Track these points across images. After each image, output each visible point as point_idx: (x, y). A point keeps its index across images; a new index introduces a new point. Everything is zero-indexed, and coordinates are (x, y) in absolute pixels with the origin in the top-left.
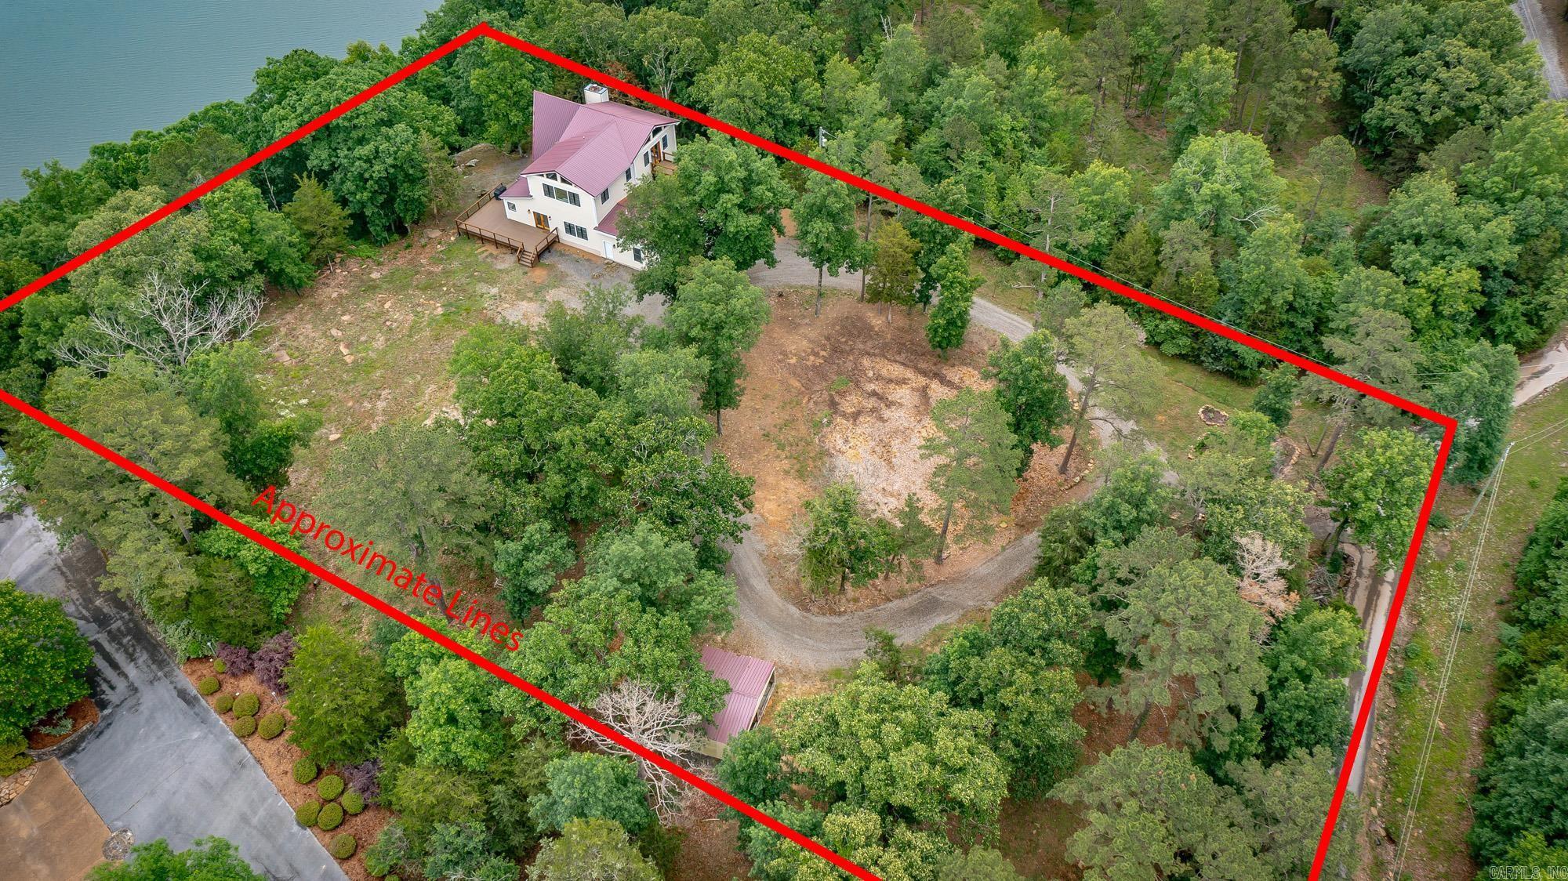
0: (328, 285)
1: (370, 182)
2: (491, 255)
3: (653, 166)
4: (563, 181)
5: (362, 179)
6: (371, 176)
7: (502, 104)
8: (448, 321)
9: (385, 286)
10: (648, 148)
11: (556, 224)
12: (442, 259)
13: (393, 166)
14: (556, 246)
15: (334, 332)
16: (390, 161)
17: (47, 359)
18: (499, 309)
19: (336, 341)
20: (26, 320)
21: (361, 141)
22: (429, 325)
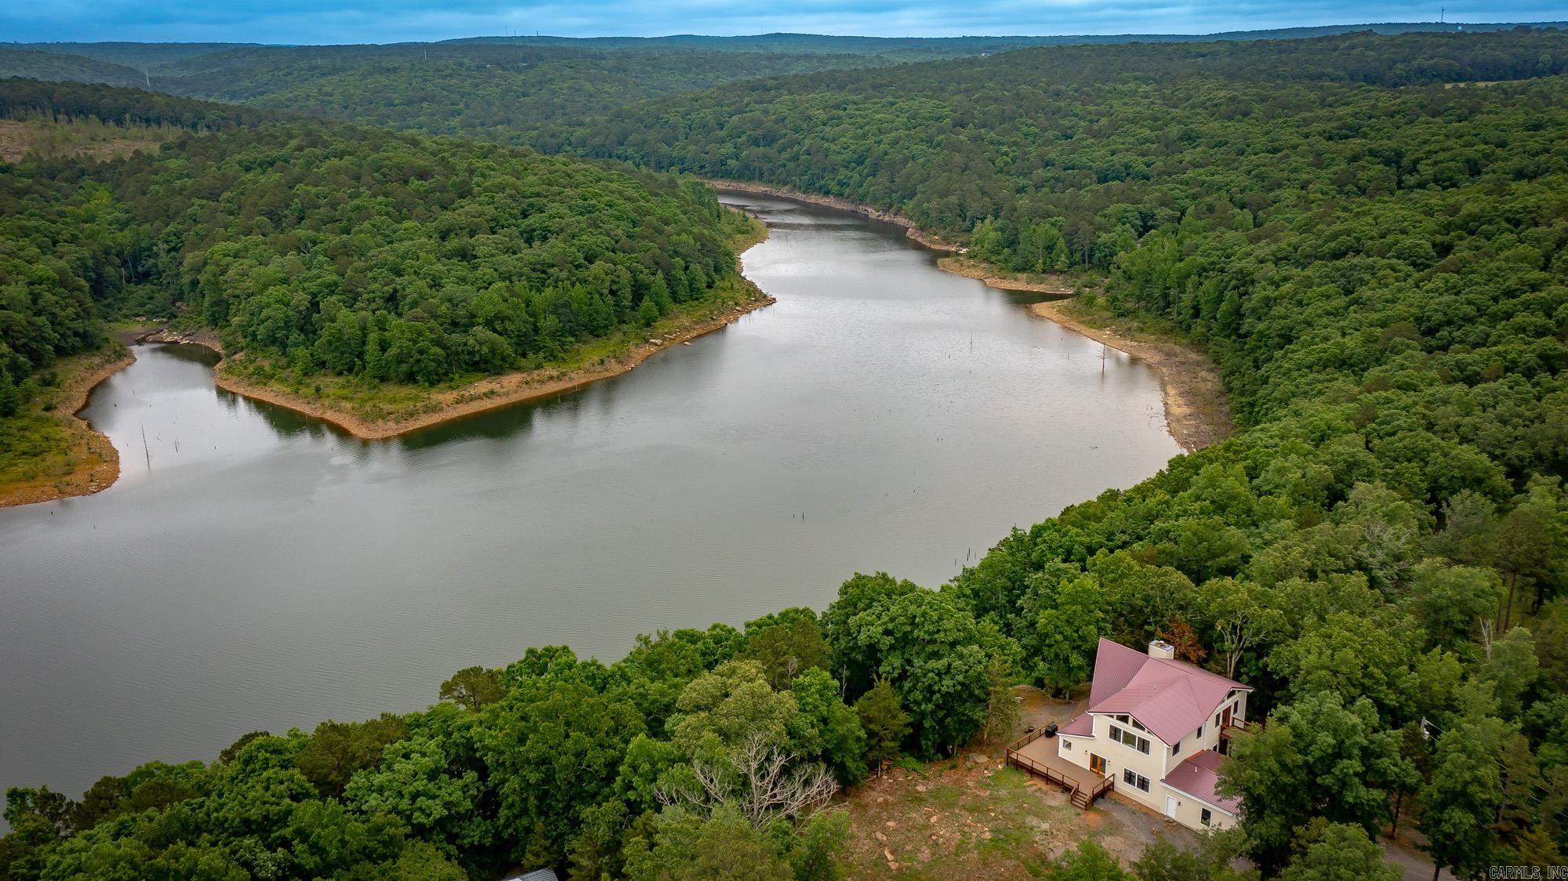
0: (874, 789)
1: (938, 695)
2: (1040, 789)
3: (1223, 729)
4: (1136, 724)
5: (930, 690)
6: (940, 690)
7: (1066, 645)
8: (997, 848)
9: (931, 800)
10: (1220, 709)
11: (1114, 770)
12: (989, 785)
13: (962, 684)
14: (1109, 794)
15: (879, 835)
16: (960, 678)
17: (635, 801)
18: (1051, 846)
19: (881, 844)
20: (628, 759)
21: (936, 655)
22: (976, 848)
